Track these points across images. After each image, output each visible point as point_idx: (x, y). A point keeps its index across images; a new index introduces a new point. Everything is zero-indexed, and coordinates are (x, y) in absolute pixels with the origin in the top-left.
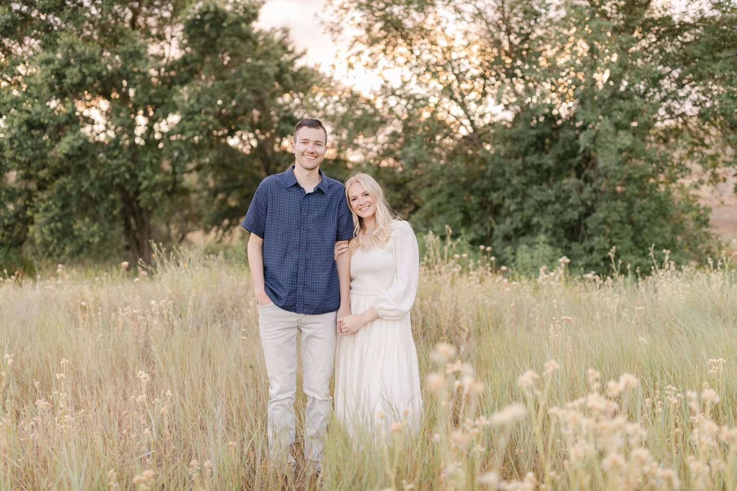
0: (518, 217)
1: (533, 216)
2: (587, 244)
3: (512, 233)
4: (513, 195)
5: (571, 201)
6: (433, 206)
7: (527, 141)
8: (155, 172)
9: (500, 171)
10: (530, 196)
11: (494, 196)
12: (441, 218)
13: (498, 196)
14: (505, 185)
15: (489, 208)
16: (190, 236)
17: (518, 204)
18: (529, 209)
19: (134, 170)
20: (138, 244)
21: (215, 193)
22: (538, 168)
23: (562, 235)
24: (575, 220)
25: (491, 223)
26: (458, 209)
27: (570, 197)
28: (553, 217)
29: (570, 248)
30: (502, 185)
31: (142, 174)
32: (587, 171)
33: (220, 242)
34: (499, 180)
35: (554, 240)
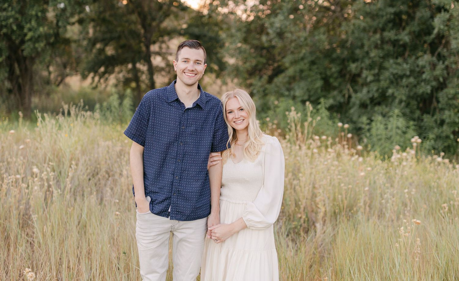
0: (374, 87)
1: (388, 88)
2: (437, 116)
3: (368, 102)
4: (371, 67)
5: (424, 76)
6: (295, 72)
7: (385, 18)
8: (39, 25)
9: (359, 44)
10: (386, 69)
11: (353, 67)
12: (303, 84)
13: (357, 67)
14: (364, 57)
15: (348, 76)
16: (68, 80)
17: (374, 75)
18: (385, 80)
19: (22, 21)
20: (20, 88)
21: (93, 42)
22: (395, 43)
23: (415, 107)
24: (427, 94)
25: (349, 90)
26: (319, 76)
27: (424, 72)
28: (407, 90)
29: (422, 120)
30: (361, 56)
31: (28, 26)
32: (439, 50)
33: (95, 88)
34: (358, 51)
35: (407, 111)
